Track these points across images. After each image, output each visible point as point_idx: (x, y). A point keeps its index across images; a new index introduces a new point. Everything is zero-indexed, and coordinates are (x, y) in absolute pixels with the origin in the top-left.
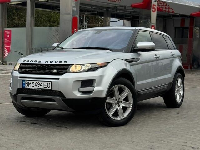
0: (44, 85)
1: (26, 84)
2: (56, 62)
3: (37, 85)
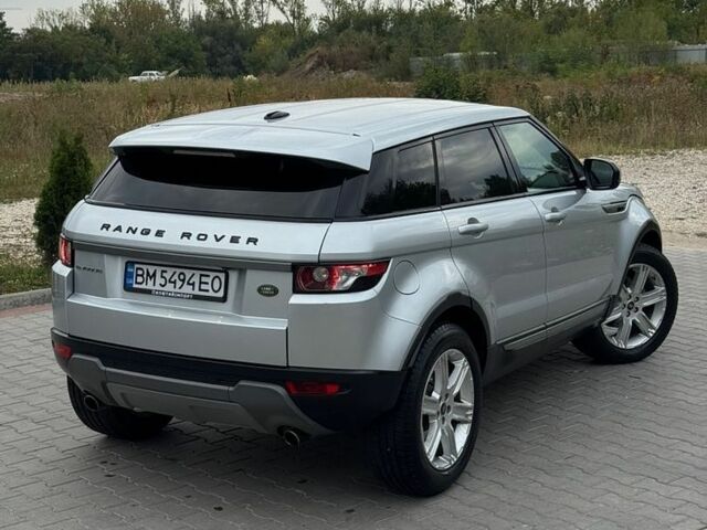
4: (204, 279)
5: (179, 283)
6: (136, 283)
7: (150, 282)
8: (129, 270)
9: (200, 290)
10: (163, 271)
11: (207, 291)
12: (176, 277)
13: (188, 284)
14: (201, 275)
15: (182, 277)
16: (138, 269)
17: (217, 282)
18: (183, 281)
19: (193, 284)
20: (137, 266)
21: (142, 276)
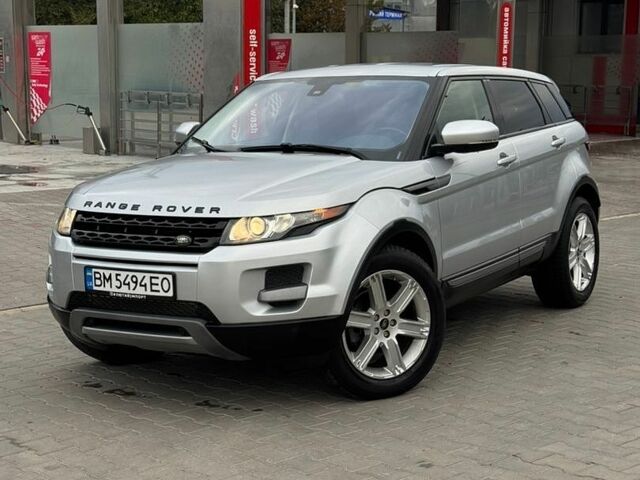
0: (152, 284)
1: (96, 278)
2: (185, 211)
3: (128, 284)
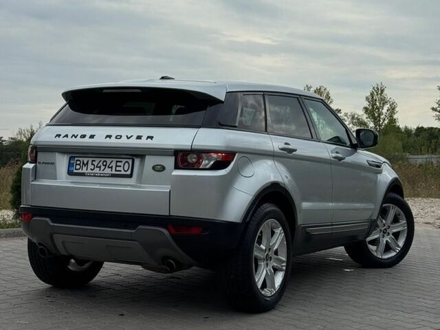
4: (118, 164)
5: (103, 167)
6: (76, 169)
7: (85, 168)
8: (72, 162)
9: (116, 171)
10: (93, 161)
11: (120, 171)
12: (101, 164)
13: (109, 167)
14: (117, 162)
15: (105, 163)
16: (77, 160)
17: (127, 165)
18: (105, 166)
19: (112, 168)
20: (76, 159)
21: (79, 164)
